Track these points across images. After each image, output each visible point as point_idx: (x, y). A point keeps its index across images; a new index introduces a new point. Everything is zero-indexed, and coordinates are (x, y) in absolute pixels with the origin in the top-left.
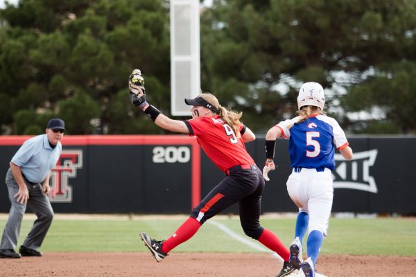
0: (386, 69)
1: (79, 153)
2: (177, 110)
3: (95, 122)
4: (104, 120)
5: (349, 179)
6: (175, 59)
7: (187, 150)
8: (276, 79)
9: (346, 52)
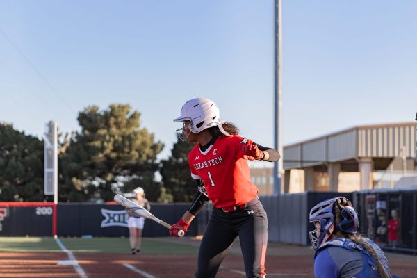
0: (140, 175)
1: (5, 210)
2: (48, 191)
3: (17, 197)
4: (20, 197)
5: (119, 221)
6: (46, 170)
7: (51, 209)
8: (94, 179)
9: (124, 168)
